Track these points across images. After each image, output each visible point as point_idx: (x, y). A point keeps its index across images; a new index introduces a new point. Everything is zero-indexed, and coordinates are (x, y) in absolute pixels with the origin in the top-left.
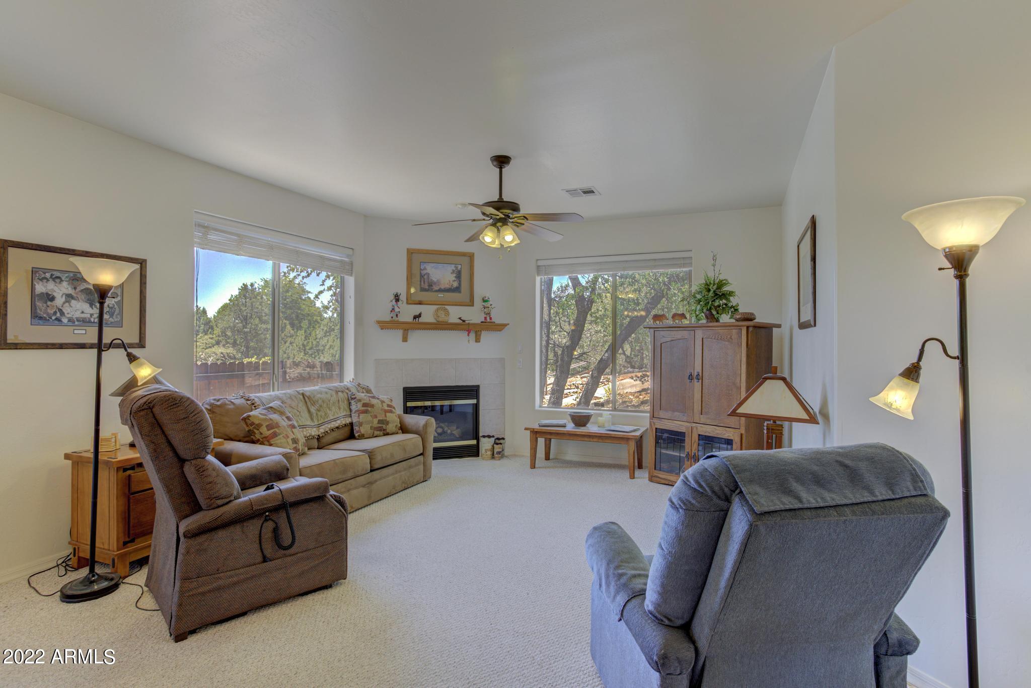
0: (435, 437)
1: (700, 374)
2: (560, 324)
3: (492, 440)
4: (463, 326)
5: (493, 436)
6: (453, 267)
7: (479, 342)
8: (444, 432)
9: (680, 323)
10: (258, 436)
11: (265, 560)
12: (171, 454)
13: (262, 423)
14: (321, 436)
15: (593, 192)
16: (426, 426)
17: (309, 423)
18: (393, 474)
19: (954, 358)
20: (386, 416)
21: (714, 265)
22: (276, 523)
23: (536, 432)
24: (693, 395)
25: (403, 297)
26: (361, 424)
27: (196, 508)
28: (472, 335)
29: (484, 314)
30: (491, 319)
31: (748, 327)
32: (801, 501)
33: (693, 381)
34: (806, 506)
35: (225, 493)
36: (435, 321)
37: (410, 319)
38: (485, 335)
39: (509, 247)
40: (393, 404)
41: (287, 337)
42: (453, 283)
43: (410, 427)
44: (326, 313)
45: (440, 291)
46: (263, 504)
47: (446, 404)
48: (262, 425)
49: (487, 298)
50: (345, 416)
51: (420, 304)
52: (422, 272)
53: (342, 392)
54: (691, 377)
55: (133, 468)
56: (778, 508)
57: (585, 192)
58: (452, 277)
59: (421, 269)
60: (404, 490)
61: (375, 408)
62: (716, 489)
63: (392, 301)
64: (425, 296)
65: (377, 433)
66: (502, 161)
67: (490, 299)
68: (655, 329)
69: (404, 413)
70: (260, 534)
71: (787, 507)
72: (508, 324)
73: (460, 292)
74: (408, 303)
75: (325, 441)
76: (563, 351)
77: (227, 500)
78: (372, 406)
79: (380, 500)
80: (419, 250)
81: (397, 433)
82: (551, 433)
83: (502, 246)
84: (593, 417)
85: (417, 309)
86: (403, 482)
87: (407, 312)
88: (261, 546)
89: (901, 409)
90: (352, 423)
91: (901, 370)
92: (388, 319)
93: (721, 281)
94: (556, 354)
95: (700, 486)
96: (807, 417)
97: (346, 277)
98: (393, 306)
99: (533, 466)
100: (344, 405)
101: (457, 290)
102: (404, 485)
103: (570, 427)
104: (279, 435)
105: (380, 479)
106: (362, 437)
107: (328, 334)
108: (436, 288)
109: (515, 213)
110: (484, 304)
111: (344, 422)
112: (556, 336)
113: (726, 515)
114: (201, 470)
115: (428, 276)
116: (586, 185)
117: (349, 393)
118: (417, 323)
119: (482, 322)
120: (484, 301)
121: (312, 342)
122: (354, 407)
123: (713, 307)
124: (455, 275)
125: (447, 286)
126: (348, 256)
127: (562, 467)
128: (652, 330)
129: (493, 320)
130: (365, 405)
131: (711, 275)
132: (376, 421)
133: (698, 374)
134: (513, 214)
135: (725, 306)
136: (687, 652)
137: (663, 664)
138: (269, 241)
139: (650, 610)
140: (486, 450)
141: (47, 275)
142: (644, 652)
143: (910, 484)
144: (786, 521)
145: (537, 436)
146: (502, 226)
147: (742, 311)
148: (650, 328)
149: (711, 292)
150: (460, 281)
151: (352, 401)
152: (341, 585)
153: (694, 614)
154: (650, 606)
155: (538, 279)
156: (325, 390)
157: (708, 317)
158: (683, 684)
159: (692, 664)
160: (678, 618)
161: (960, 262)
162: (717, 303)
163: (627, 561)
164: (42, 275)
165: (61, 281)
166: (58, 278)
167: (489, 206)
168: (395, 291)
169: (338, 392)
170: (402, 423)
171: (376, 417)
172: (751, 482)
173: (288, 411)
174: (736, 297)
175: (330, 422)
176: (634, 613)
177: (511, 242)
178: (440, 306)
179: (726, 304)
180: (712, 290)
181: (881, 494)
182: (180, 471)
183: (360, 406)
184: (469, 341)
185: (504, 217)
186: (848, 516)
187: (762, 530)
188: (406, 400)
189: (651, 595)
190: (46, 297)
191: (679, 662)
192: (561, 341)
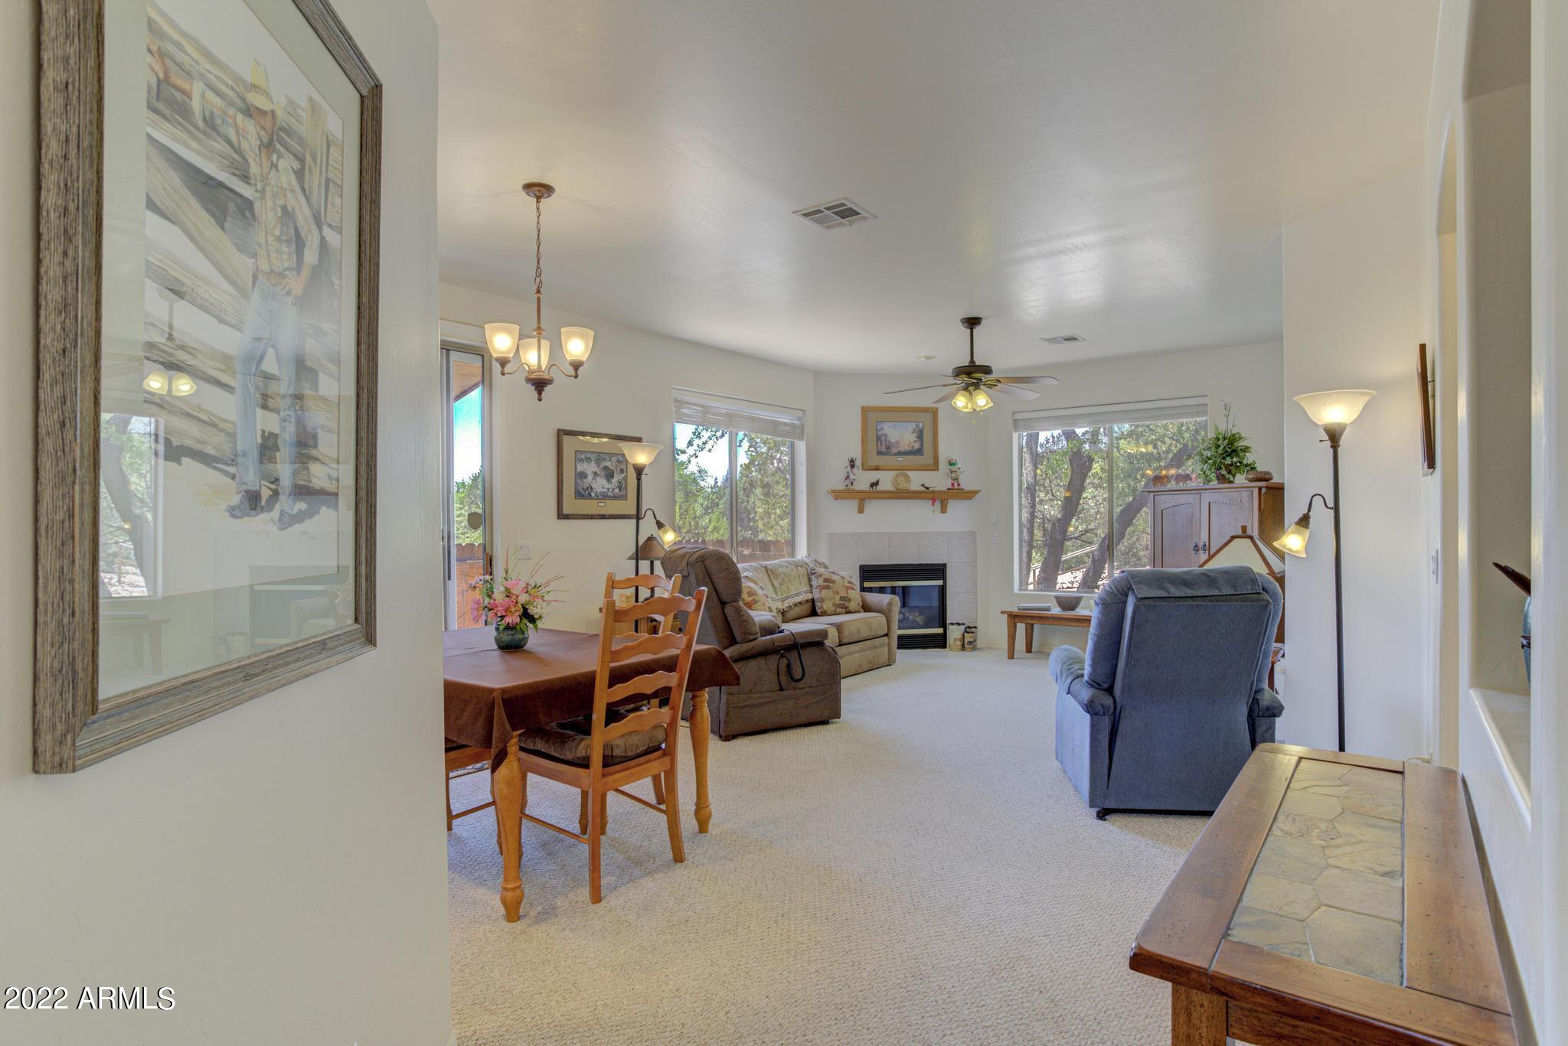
0: (899, 622)
1: (1207, 544)
2: (1051, 490)
3: (963, 627)
4: (927, 494)
5: (963, 624)
6: (913, 426)
7: (946, 512)
8: (907, 618)
9: (1185, 485)
11: (781, 689)
12: (716, 598)
14: (787, 610)
15: (1075, 339)
16: (890, 604)
17: (774, 596)
18: (859, 652)
19: (1330, 508)
20: (847, 593)
21: (1227, 416)
22: (788, 660)
23: (1015, 616)
25: (858, 463)
26: (823, 600)
27: (733, 641)
28: (938, 504)
29: (950, 480)
30: (959, 485)
31: (1260, 489)
32: (1169, 593)
33: (1199, 552)
34: (1172, 596)
35: (753, 632)
36: (893, 489)
37: (866, 487)
38: (953, 506)
39: (982, 411)
40: (853, 580)
42: (915, 444)
43: (872, 605)
44: (704, 480)
45: (900, 453)
46: (781, 642)
47: (908, 585)
49: (953, 461)
50: (806, 592)
51: (877, 469)
52: (879, 433)
53: (802, 567)
54: (1196, 548)
56: (1153, 596)
57: (1066, 340)
58: (913, 437)
59: (877, 430)
60: (870, 670)
61: (836, 584)
62: (1120, 589)
64: (881, 461)
65: (839, 610)
66: (972, 322)
67: (958, 462)
68: (1157, 494)
69: (862, 591)
70: (778, 667)
71: (1159, 595)
72: (980, 491)
73: (922, 454)
74: (864, 469)
75: (793, 614)
76: (1054, 524)
77: (755, 637)
78: (833, 582)
80: (875, 408)
81: (859, 612)
82: (1032, 617)
83: (974, 410)
84: (1083, 599)
85: (873, 476)
86: (869, 662)
88: (778, 677)
89: (1293, 549)
90: (813, 599)
91: (1297, 519)
92: (841, 487)
93: (1234, 435)
94: (1045, 530)
95: (1111, 588)
97: (796, 441)
98: (848, 473)
99: (1011, 656)
100: (805, 580)
101: (919, 452)
102: (869, 665)
103: (1056, 610)
104: (759, 601)
105: (848, 654)
106: (824, 614)
108: (895, 452)
109: (988, 376)
110: (950, 467)
111: (806, 598)
112: (1046, 507)
113: (1125, 605)
114: (736, 612)
115: (886, 438)
116: (1067, 333)
117: (808, 568)
119: (948, 489)
120: (951, 464)
121: (690, 523)
122: (814, 583)
123: (1222, 466)
124: (916, 435)
125: (908, 448)
126: (799, 419)
128: (1151, 494)
129: (962, 486)
130: (826, 580)
131: (1222, 428)
132: (837, 598)
133: (1205, 545)
134: (985, 378)
135: (1238, 464)
136: (1108, 701)
137: (1091, 706)
138: (728, 409)
139: (1086, 681)
140: (955, 640)
141: (583, 456)
142: (1080, 704)
143: (1249, 587)
144: (1157, 603)
145: (1016, 620)
146: (974, 390)
147: (1259, 469)
148: (1149, 492)
149: (1221, 448)
150: (922, 442)
151: (813, 577)
152: (836, 723)
153: (1114, 679)
154: (1086, 678)
155: (1015, 435)
156: (785, 564)
157: (1218, 478)
158: (1106, 722)
159: (1112, 710)
160: (1104, 683)
161: (1334, 436)
162: (1228, 461)
163: (1076, 662)
164: (581, 456)
165: (591, 461)
166: (589, 458)
167: (960, 372)
168: (850, 456)
169: (797, 566)
170: (863, 601)
171: (838, 593)
172: (1140, 583)
173: (758, 581)
174: (1253, 452)
175: (793, 596)
176: (1077, 686)
177: (986, 405)
178: (899, 472)
179: (1240, 463)
180: (1222, 446)
181: (1226, 591)
182: (722, 611)
183: (821, 581)
184: (934, 511)
185: (975, 381)
186: (1200, 602)
187: (1142, 608)
188: (863, 579)
189: (1087, 670)
190: (582, 475)
191: (1103, 706)
192: (1052, 513)
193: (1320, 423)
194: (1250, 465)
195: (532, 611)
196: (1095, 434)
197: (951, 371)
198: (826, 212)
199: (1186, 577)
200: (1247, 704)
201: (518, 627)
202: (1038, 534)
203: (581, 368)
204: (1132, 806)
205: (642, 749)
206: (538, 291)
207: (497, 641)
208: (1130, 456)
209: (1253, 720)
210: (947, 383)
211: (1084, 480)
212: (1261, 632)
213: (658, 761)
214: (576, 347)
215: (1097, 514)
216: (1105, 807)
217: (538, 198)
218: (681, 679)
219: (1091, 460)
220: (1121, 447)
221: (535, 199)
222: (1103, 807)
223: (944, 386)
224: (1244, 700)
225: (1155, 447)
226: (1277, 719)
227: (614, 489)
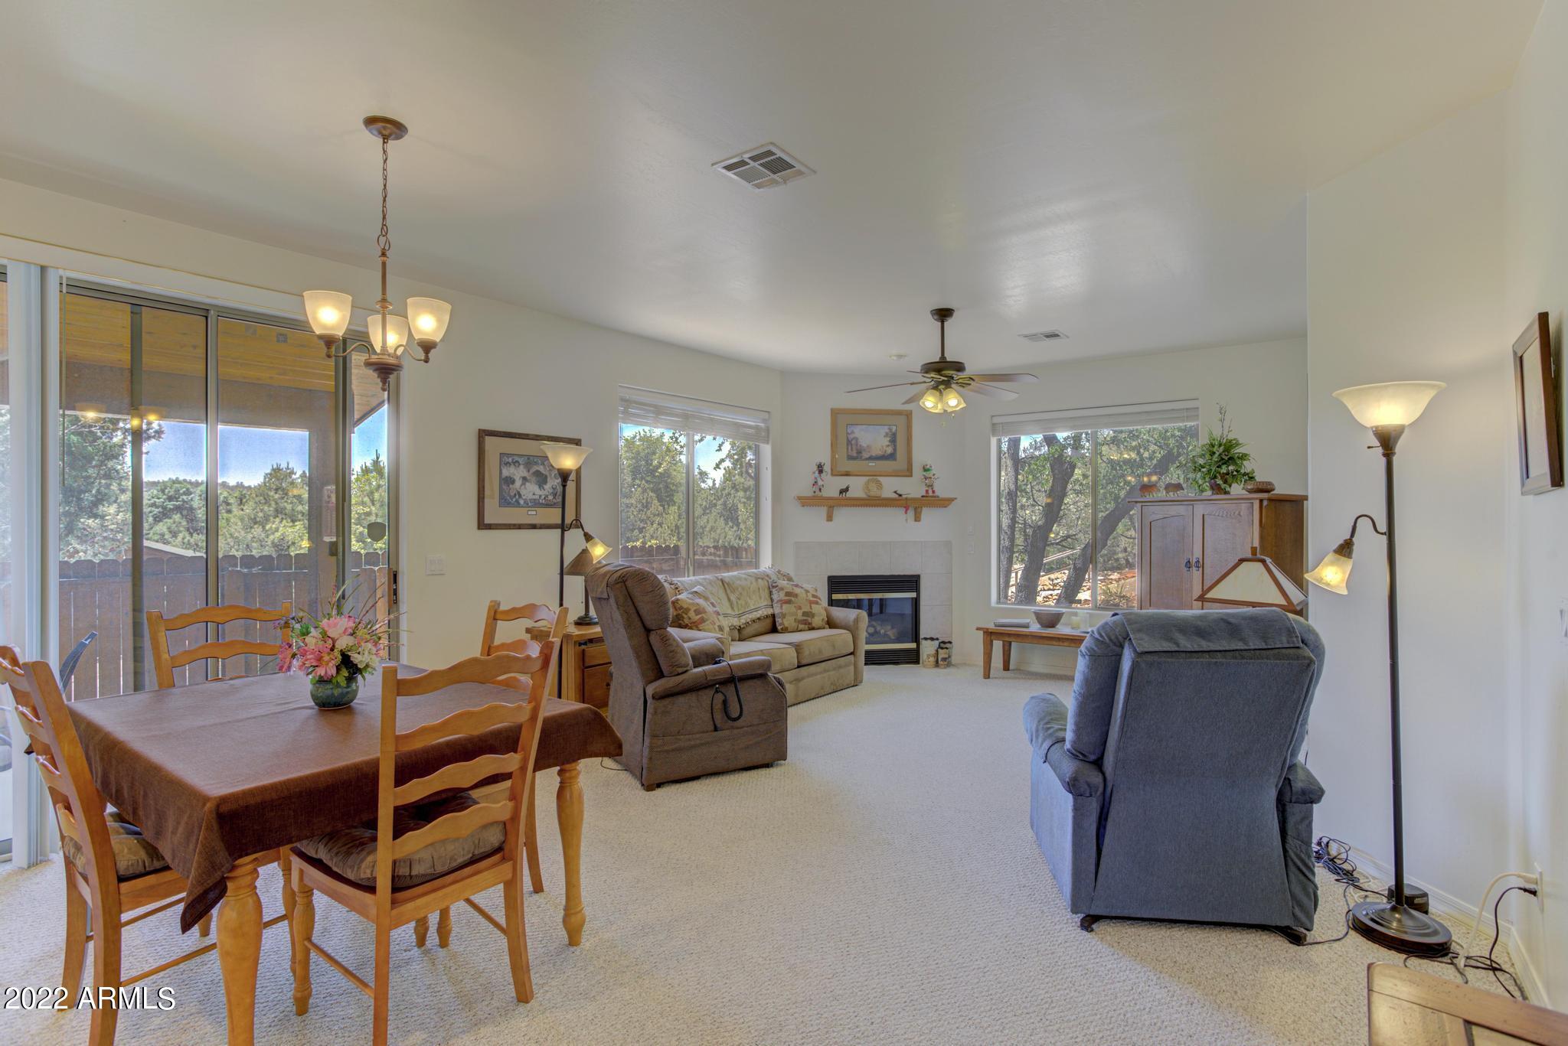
0: (866, 638)
1: (1201, 561)
2: (1033, 495)
3: (936, 643)
4: (900, 502)
5: (937, 639)
6: (886, 429)
7: (919, 521)
8: (876, 632)
9: (1175, 496)
10: (686, 621)
11: (716, 729)
12: (639, 624)
13: (690, 607)
14: (742, 626)
15: (1058, 336)
16: (857, 620)
17: (729, 611)
18: (821, 673)
19: (1382, 534)
20: (811, 608)
21: (1222, 420)
22: (725, 696)
23: (991, 633)
24: (1192, 587)
25: (827, 468)
26: (784, 616)
27: (660, 675)
28: (911, 513)
29: (924, 486)
30: (933, 492)
31: (1261, 501)
32: (1178, 646)
33: (1191, 569)
34: (1182, 650)
35: (683, 663)
36: (865, 496)
38: (927, 513)
39: (954, 412)
40: (819, 594)
41: (654, 515)
42: (887, 449)
43: (838, 621)
44: (704, 482)
45: (871, 458)
46: (715, 675)
47: (876, 597)
48: (690, 610)
49: (928, 467)
50: (766, 606)
51: (847, 475)
52: (849, 437)
53: (762, 579)
54: (1188, 565)
55: (585, 644)
56: (1157, 649)
57: (1047, 337)
58: (886, 441)
59: (847, 434)
60: (833, 693)
61: (799, 598)
62: (1113, 638)
63: (814, 473)
64: (851, 466)
65: (801, 626)
66: (943, 314)
67: (933, 468)
68: (1144, 504)
69: (829, 605)
70: (712, 704)
71: (1165, 649)
72: (955, 499)
73: (895, 460)
74: (832, 475)
75: (746, 632)
76: (1034, 532)
77: (685, 669)
78: (796, 596)
79: (808, 701)
80: (844, 410)
81: (824, 628)
82: (1009, 635)
83: (945, 411)
84: (1064, 616)
86: (832, 684)
87: (832, 486)
88: (712, 715)
89: (1331, 583)
90: (774, 615)
92: (810, 494)
93: (1230, 441)
94: (1026, 535)
95: (1101, 636)
96: (1284, 603)
97: (760, 444)
98: (816, 478)
99: (987, 676)
100: (765, 594)
101: (892, 457)
102: (832, 687)
103: (1035, 628)
104: (707, 620)
105: (808, 676)
106: (785, 630)
107: (708, 511)
108: (865, 455)
109: (959, 373)
110: (925, 473)
111: (765, 613)
112: (1027, 512)
113: (1120, 659)
114: (666, 639)
115: (857, 442)
116: (1048, 329)
117: (770, 581)
118: (844, 498)
119: (923, 496)
120: (925, 470)
122: (775, 597)
123: (1218, 475)
124: (888, 439)
125: (880, 453)
126: (764, 421)
127: (1025, 678)
128: (1139, 505)
129: (936, 494)
130: (788, 594)
131: (1217, 434)
132: (800, 613)
133: (1198, 561)
134: (956, 375)
135: (1235, 473)
136: (1096, 779)
137: (1074, 785)
138: (685, 410)
139: (1068, 750)
140: (928, 656)
141: (510, 460)
142: (1060, 780)
143: (1284, 639)
144: (1163, 659)
145: (992, 638)
146: (946, 388)
147: (1258, 479)
148: (1136, 502)
149: (1216, 455)
150: (895, 446)
151: (774, 590)
152: (781, 765)
153: (1104, 749)
154: (1068, 745)
155: (994, 441)
156: (744, 576)
157: (1212, 488)
158: (1094, 806)
159: (1101, 789)
160: (1090, 753)
161: (1387, 441)
162: (1224, 470)
163: (1056, 720)
164: (506, 460)
165: (519, 464)
166: (517, 462)
167: (928, 368)
168: (818, 461)
169: (757, 579)
170: (828, 616)
171: (800, 608)
172: (1140, 630)
173: (710, 597)
174: (1252, 460)
175: (751, 612)
176: (1056, 753)
177: (956, 406)
178: (871, 477)
179: (1237, 471)
180: (1218, 454)
181: (1254, 645)
182: (646, 640)
183: (782, 595)
184: (906, 520)
185: (946, 379)
186: (1220, 659)
187: (1143, 665)
188: (831, 591)
189: (1069, 735)
190: (509, 481)
191: (1089, 785)
192: (1034, 518)
193: (1368, 426)
194: (1248, 474)
195: (356, 658)
196: (1077, 439)
197: (920, 368)
198: (752, 163)
199: (1199, 623)
200: (1276, 786)
201: (334, 681)
202: (1020, 540)
203: (432, 351)
204: (1126, 913)
205: (460, 860)
206: (384, 254)
207: (314, 697)
208: (1111, 461)
209: (1284, 806)
210: (915, 381)
211: (1066, 487)
212: (1300, 697)
213: (492, 870)
214: (427, 323)
215: (1078, 519)
216: (1091, 913)
217: (385, 139)
218: (525, 760)
219: (1073, 467)
220: (1104, 453)
221: (382, 140)
222: (1088, 913)
223: (911, 384)
224: (1273, 780)
225: (1138, 453)
226: (1315, 806)
227: (547, 496)
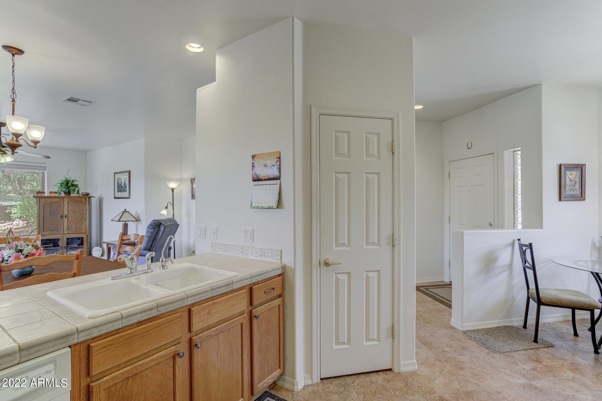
1: (67, 215)
9: (55, 195)
19: (172, 205)
24: (63, 224)
33: (63, 218)
68: (40, 198)
91: (165, 208)
93: (73, 180)
96: (136, 220)
128: (38, 199)
148: (36, 197)
153: (151, 247)
157: (65, 193)
160: (148, 248)
161: (173, 190)
187: (166, 228)
